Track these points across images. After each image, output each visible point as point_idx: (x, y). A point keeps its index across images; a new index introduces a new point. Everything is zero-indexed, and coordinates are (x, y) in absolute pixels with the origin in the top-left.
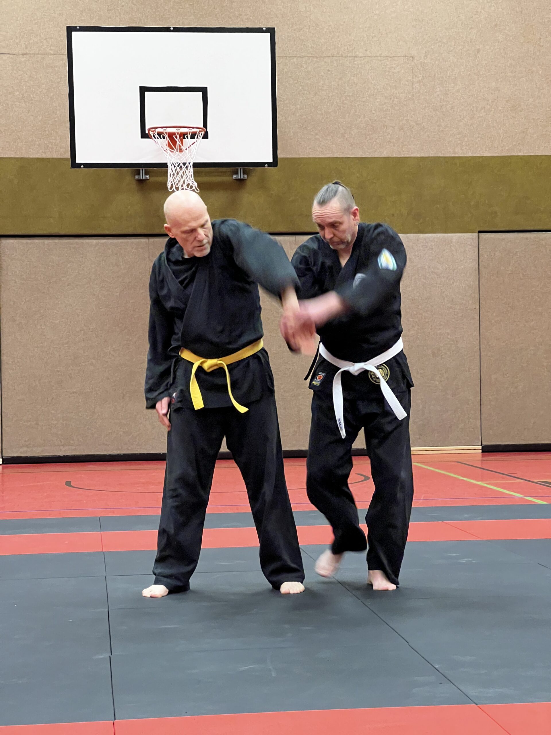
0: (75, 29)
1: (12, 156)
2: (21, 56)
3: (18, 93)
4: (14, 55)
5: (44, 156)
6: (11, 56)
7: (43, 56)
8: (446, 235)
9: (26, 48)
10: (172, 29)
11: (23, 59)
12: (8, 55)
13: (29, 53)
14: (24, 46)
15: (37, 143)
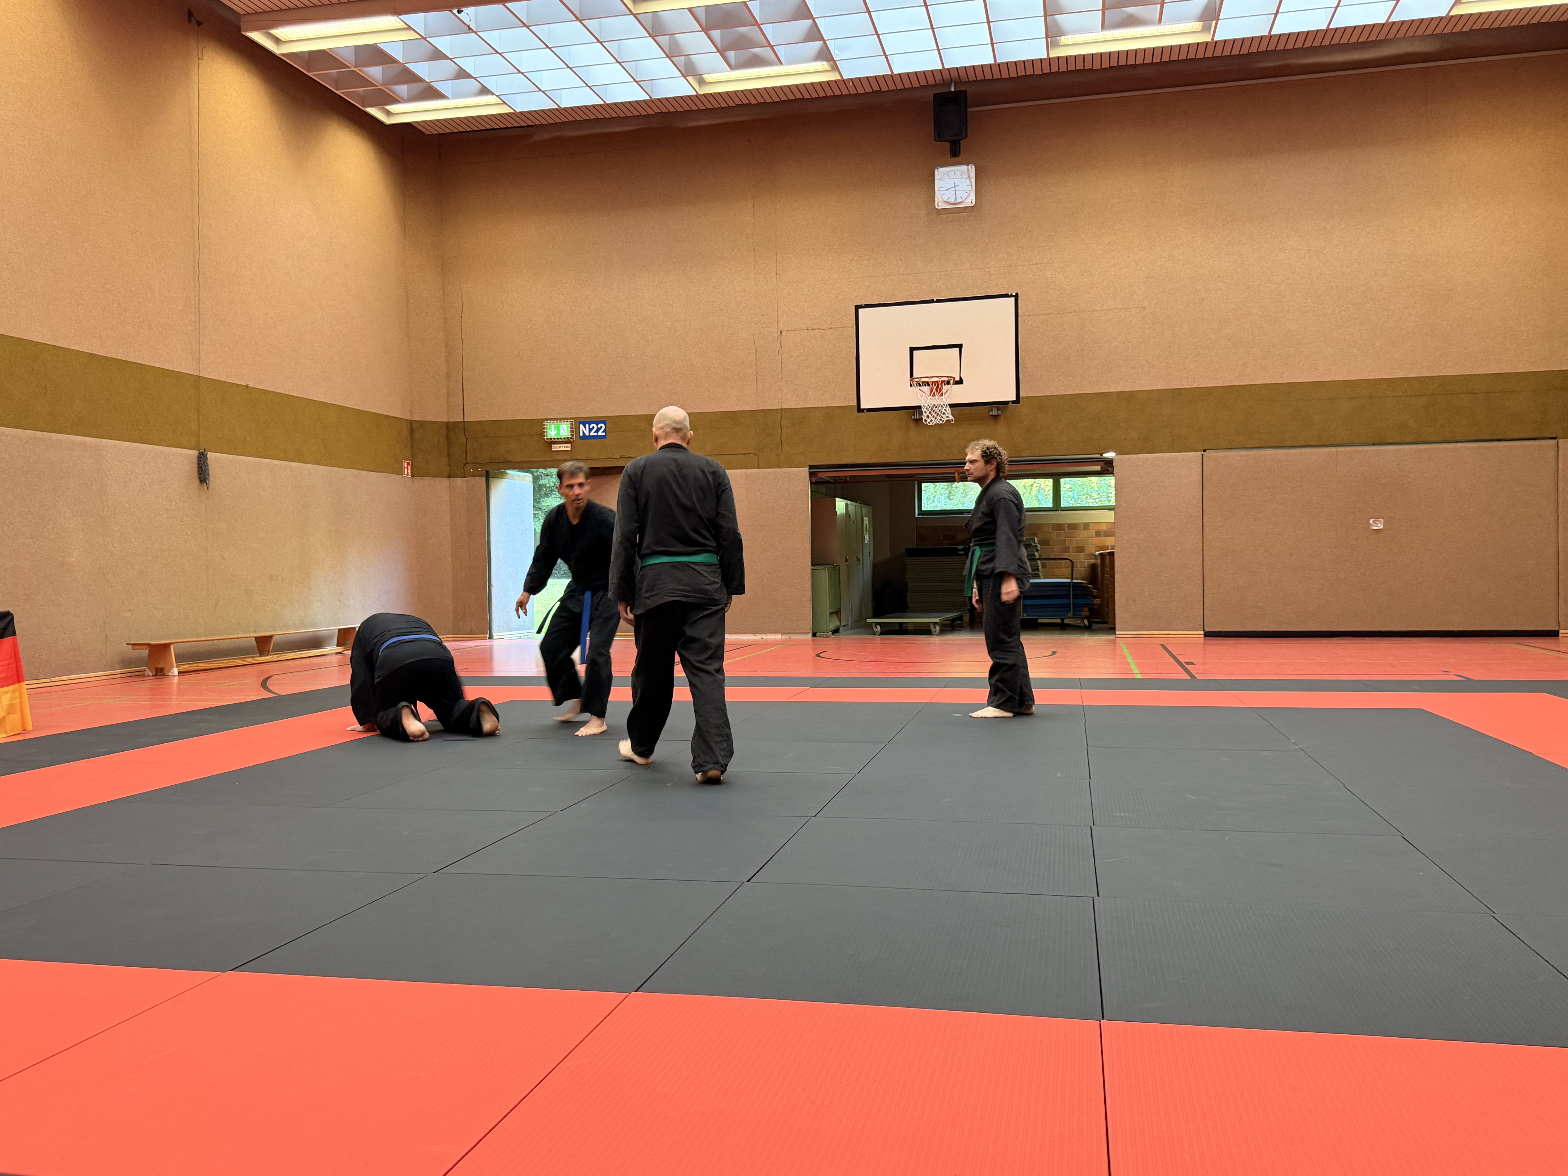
0: (861, 307)
1: (820, 406)
2: (827, 330)
3: (825, 358)
4: (823, 329)
5: (843, 405)
6: (820, 330)
7: (844, 329)
8: (1173, 454)
9: (831, 324)
10: (935, 300)
11: (829, 333)
12: (818, 330)
13: (833, 327)
14: (829, 322)
15: (838, 395)
